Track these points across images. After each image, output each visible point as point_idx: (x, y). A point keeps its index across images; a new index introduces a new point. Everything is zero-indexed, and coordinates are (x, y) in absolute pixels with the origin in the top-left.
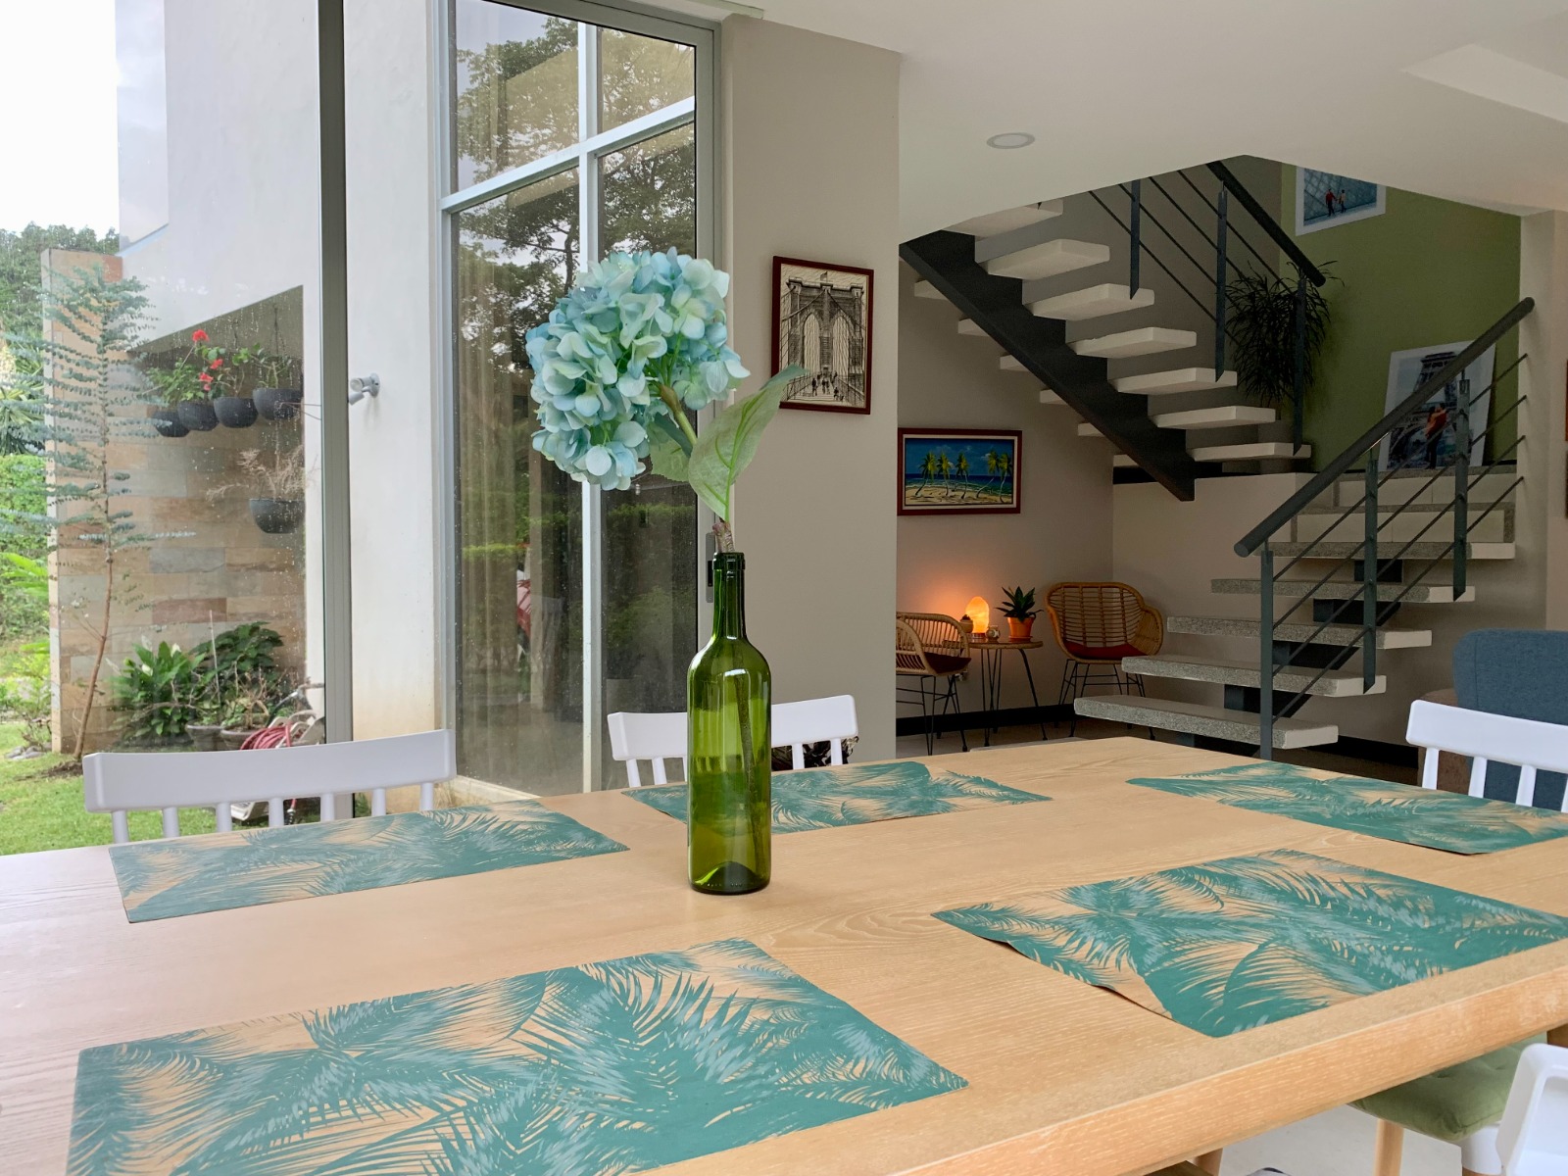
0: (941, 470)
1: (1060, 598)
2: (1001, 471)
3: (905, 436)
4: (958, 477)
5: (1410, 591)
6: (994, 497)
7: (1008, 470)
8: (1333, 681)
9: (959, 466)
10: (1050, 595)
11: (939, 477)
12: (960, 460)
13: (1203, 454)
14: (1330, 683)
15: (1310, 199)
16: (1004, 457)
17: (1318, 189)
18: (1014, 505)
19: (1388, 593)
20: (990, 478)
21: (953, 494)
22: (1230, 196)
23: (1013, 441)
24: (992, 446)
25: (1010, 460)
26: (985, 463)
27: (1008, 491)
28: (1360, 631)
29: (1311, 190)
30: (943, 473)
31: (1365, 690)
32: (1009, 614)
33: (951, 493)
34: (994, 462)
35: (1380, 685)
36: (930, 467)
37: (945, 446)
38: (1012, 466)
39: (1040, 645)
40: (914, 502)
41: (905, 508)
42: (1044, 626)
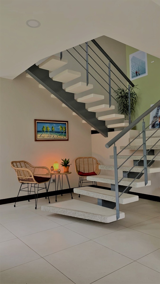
0: (47, 130)
1: (78, 161)
2: (63, 131)
3: (37, 121)
4: (52, 132)
5: (156, 157)
6: (62, 137)
7: (65, 130)
8: (136, 183)
9: (52, 129)
10: (76, 160)
11: (47, 132)
12: (52, 128)
13: (109, 126)
14: (136, 184)
15: (133, 73)
16: (64, 127)
17: (134, 71)
18: (67, 139)
19: (150, 158)
20: (61, 132)
21: (51, 136)
22: (111, 64)
23: (66, 123)
24: (61, 125)
25: (65, 128)
26: (59, 129)
27: (65, 135)
28: (143, 168)
29: (133, 71)
30: (48, 131)
31: (145, 185)
32: (63, 165)
33: (50, 136)
34: (61, 128)
35: (149, 183)
36: (44, 129)
37: (48, 124)
38: (66, 129)
39: (71, 173)
40: (40, 138)
41: (37, 139)
42: (72, 168)
